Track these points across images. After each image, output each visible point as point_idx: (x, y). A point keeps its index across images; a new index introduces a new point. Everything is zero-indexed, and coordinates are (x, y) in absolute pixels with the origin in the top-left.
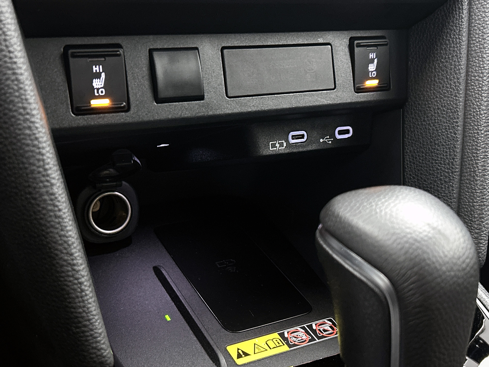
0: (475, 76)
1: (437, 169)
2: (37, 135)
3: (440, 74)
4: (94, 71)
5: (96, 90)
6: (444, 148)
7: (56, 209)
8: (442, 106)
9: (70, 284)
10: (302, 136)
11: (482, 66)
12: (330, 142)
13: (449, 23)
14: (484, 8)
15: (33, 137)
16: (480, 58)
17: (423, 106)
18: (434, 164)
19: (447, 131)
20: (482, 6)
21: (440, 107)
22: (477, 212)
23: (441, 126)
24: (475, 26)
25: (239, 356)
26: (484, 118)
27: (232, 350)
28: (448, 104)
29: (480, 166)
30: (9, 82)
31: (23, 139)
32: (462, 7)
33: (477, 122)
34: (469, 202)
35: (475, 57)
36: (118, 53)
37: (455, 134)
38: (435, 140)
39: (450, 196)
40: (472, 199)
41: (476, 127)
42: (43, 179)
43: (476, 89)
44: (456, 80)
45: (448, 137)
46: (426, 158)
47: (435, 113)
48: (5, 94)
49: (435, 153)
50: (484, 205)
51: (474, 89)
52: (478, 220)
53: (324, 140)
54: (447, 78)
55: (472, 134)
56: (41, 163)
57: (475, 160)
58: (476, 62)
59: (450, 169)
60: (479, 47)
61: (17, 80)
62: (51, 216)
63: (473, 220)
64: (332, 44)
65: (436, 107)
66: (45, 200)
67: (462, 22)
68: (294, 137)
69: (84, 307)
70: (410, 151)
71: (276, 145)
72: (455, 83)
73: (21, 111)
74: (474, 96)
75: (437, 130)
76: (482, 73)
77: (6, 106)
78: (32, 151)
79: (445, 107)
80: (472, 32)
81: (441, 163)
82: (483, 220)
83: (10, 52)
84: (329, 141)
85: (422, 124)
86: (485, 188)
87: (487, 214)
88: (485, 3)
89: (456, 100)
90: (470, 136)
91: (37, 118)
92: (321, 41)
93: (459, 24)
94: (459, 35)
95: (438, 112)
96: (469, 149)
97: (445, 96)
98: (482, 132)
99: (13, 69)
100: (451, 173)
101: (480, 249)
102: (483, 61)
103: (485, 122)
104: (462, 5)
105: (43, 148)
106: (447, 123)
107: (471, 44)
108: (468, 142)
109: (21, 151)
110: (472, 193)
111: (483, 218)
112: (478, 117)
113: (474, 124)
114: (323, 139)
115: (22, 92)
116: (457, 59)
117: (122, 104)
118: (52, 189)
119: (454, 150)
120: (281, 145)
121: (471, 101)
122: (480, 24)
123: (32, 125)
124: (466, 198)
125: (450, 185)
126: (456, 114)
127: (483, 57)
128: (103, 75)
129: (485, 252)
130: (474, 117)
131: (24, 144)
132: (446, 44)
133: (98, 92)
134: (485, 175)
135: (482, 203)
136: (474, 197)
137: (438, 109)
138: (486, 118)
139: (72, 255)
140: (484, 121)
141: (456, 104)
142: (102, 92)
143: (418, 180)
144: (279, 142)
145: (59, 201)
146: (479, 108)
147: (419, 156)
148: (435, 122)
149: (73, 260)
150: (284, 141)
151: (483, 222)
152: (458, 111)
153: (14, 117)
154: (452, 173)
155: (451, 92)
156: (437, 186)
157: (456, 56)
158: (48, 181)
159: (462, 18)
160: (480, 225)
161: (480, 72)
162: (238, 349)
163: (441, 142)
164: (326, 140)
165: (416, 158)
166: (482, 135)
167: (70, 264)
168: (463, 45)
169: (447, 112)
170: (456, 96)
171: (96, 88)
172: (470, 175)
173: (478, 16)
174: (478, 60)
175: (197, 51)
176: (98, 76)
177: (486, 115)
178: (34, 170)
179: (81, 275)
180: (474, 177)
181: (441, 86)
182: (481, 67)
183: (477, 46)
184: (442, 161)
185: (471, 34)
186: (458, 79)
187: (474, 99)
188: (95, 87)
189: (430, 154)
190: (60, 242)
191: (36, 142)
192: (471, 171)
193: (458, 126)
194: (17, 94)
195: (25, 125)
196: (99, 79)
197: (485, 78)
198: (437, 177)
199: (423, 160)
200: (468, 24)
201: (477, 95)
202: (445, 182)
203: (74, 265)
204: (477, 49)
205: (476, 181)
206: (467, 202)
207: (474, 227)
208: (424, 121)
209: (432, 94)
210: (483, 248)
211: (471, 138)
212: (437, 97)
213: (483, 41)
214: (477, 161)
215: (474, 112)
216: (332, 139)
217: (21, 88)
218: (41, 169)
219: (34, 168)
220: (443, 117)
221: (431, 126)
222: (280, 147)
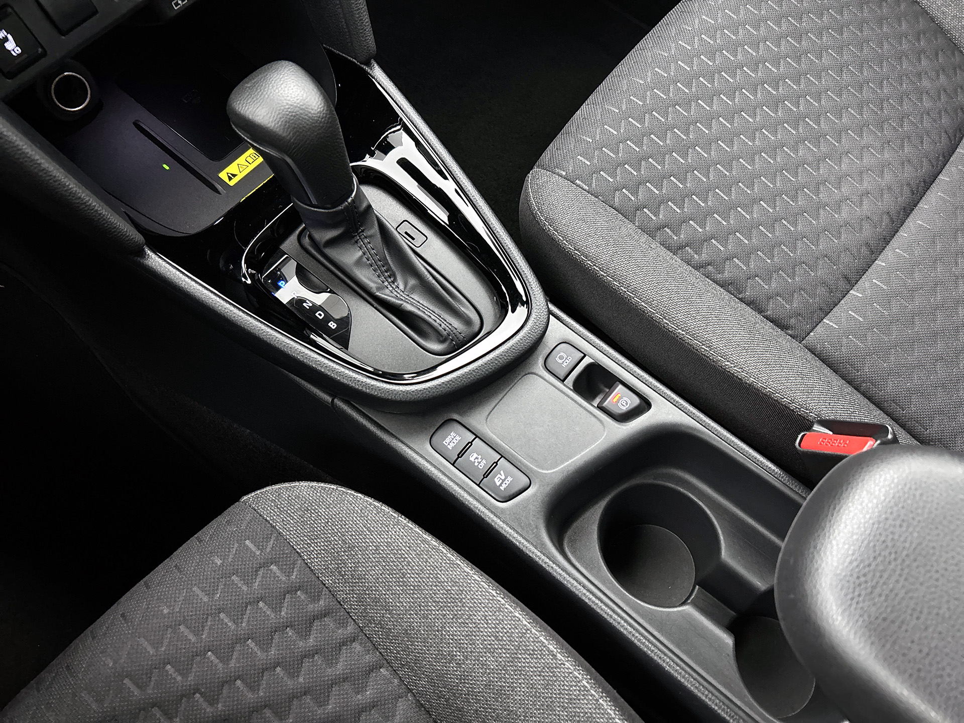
5: (12, 52)
7: (52, 177)
9: (90, 214)
25: (230, 179)
27: (223, 175)
56: (23, 155)
62: (51, 183)
69: (107, 222)
71: (179, 3)
117: (38, 51)
128: (10, 37)
133: (15, 53)
139: (80, 198)
142: (18, 50)
149: (82, 200)
151: (363, 23)
160: (360, 27)
162: (227, 173)
167: (82, 204)
171: (11, 50)
176: (6, 39)
179: (93, 206)
190: (68, 195)
196: (9, 42)
203: (85, 203)
218: (26, 159)
222: (182, 2)
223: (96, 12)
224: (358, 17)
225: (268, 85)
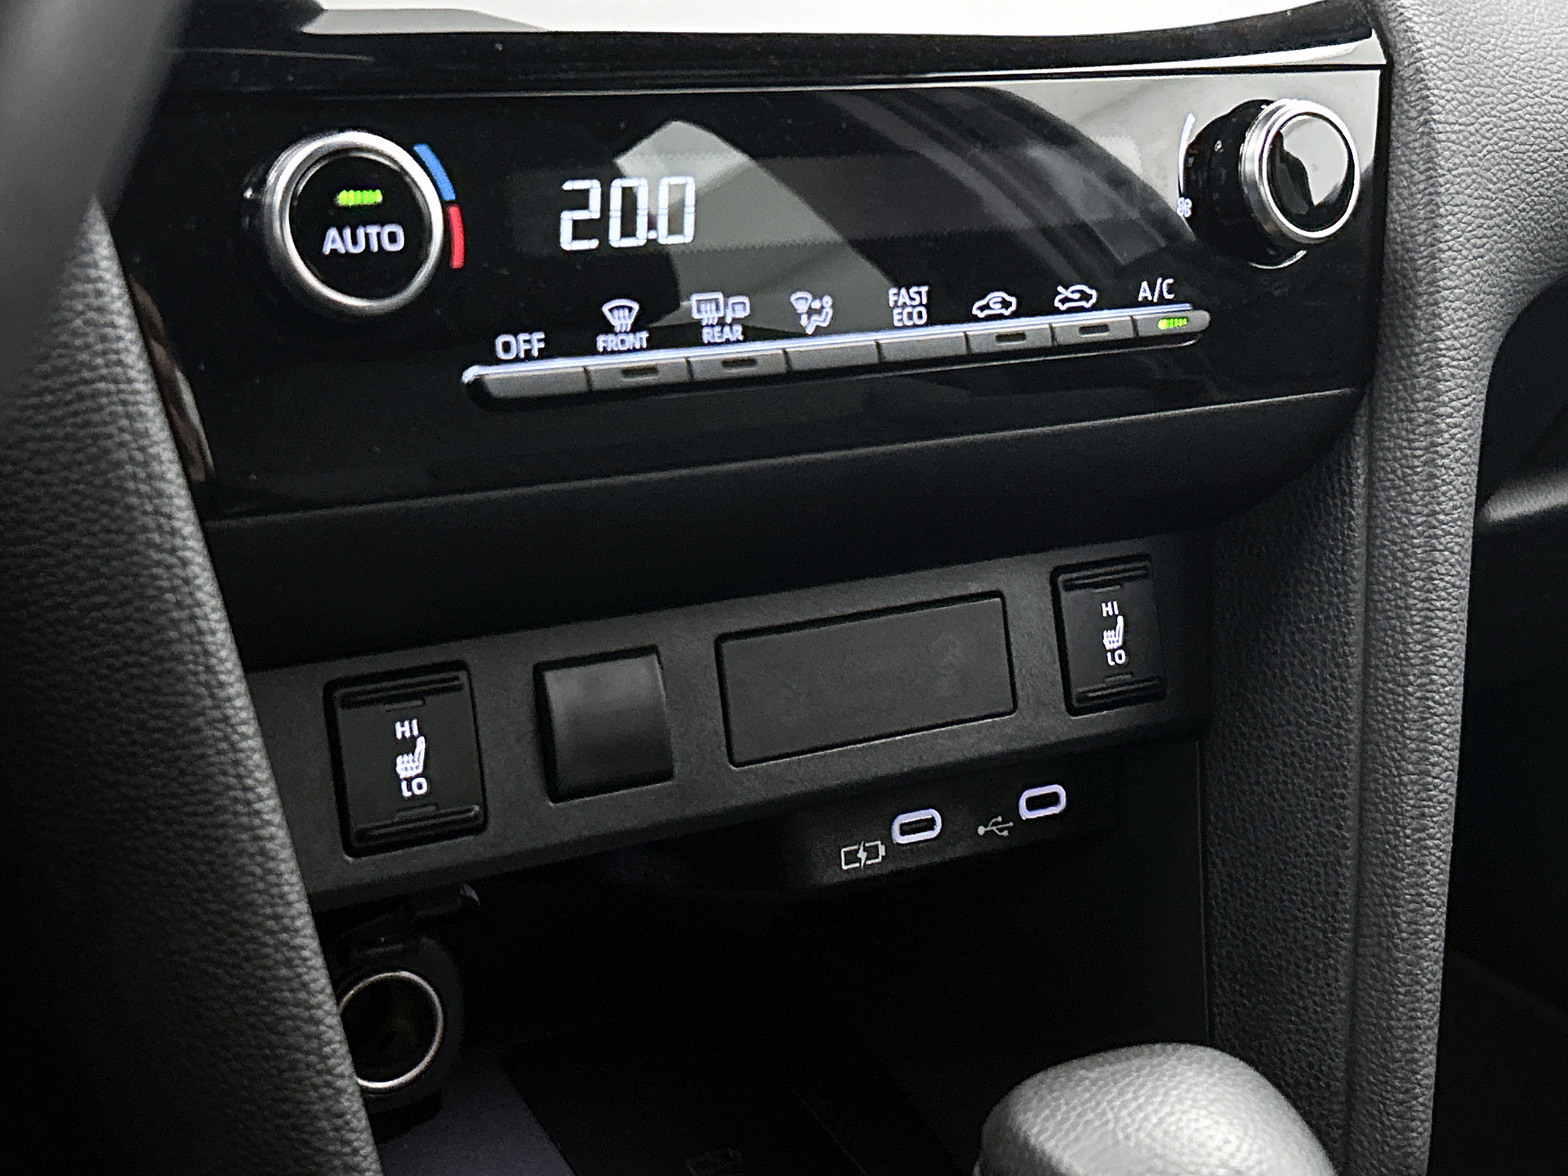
0: (1385, 682)
1: (1296, 918)
2: (306, 978)
3: (1296, 662)
4: (399, 736)
5: (404, 784)
6: (1311, 864)
7: (347, 1149)
8: (1302, 748)
10: (929, 824)
11: (1402, 655)
12: (1005, 833)
13: (1316, 526)
14: (1405, 501)
15: (295, 984)
16: (1398, 633)
17: (1255, 743)
18: (1286, 903)
19: (1317, 818)
20: (1401, 494)
21: (1298, 749)
22: (1399, 1047)
23: (1302, 802)
24: (1384, 546)
26: (1411, 794)
28: (1317, 744)
29: (1405, 922)
30: (245, 860)
31: (274, 989)
32: (1350, 489)
33: (1394, 803)
34: (1378, 1017)
35: (1385, 630)
36: (456, 683)
37: (1339, 827)
38: (1287, 839)
39: (1331, 994)
40: (1384, 1009)
41: (1391, 818)
42: (317, 1080)
43: (1390, 716)
44: (1336, 683)
45: (1319, 834)
46: (1265, 886)
47: (1285, 765)
48: (232, 888)
49: (1286, 875)
50: (1418, 1027)
51: (1382, 713)
52: (1402, 1068)
53: (989, 828)
54: (1315, 675)
55: (1381, 834)
56: (315, 1044)
57: (1391, 905)
58: (1387, 644)
59: (1328, 922)
60: (1393, 603)
61: (263, 852)
63: (1391, 1066)
64: (1006, 593)
65: (1289, 750)
66: (323, 1132)
67: (1350, 528)
68: (906, 830)
70: (1224, 861)
71: (859, 856)
72: (1335, 689)
73: (270, 923)
74: (1384, 734)
75: (1291, 812)
76: (1404, 675)
77: (235, 914)
78: (292, 1017)
79: (1310, 751)
80: (1375, 560)
81: (1305, 905)
82: (1414, 1066)
83: (246, 789)
84: (1001, 830)
85: (1253, 792)
86: (1418, 983)
87: (1425, 1049)
88: (1408, 489)
89: (1340, 736)
90: (1376, 840)
91: (305, 936)
92: (974, 588)
93: (1343, 534)
94: (1343, 564)
95: (1292, 762)
96: (1375, 874)
97: (1310, 723)
98: (1408, 832)
99: (252, 828)
100: (1331, 933)
101: (1409, 1145)
102: (1405, 643)
103: (1413, 806)
104: (1351, 484)
105: (319, 1006)
106: (1317, 796)
107: (1374, 592)
108: (1373, 856)
109: (268, 1019)
110: (1385, 992)
111: (1415, 1061)
112: (1396, 791)
113: (1386, 808)
114: (986, 826)
115: (272, 878)
116: (1340, 626)
117: (470, 810)
118: (338, 1101)
119: (1336, 872)
120: (872, 852)
121: (1377, 745)
122: (1395, 544)
123: (292, 954)
124: (1371, 1005)
125: (1330, 964)
126: (1341, 773)
127: (1404, 632)
128: (421, 744)
129: (1422, 1153)
130: (1385, 790)
131: (276, 1001)
132: (1308, 582)
133: (410, 788)
134: (1416, 947)
135: (1413, 1024)
136: (1391, 1005)
137: (1294, 754)
138: (1416, 794)
140: (1411, 802)
141: (1339, 748)
142: (420, 786)
143: (1244, 941)
144: (867, 845)
145: (353, 1130)
146: (1398, 768)
147: (1246, 876)
148: (1287, 790)
150: (879, 843)
151: (1415, 1073)
152: (1345, 768)
153: (253, 939)
154: (1334, 932)
155: (1326, 712)
156: (1296, 965)
157: (1335, 616)
158: (328, 1085)
159: (1352, 518)
160: (1408, 1080)
161: (1399, 670)
163: (1302, 845)
164: (994, 828)
165: (1239, 881)
166: (1408, 841)
168: (1355, 592)
169: (1317, 767)
170: (1338, 726)
171: (405, 779)
172: (1380, 944)
173: (1391, 520)
174: (1392, 637)
175: (654, 657)
176: (408, 746)
177: (1416, 788)
178: (298, 1061)
180: (1388, 949)
181: (1299, 693)
182: (1400, 659)
183: (1388, 600)
184: (1306, 896)
185: (1372, 565)
186: (1343, 680)
187: (1385, 740)
188: (402, 777)
189: (1276, 875)
191: (302, 995)
192: (1381, 934)
193: (1346, 808)
194: (261, 885)
195: (279, 956)
196: (411, 755)
197: (1410, 689)
198: (1295, 941)
199: (1256, 890)
200: (1365, 535)
201: (1391, 732)
202: (1317, 955)
204: (1388, 607)
205: (1396, 961)
206: (1372, 1017)
207: (1392, 1086)
208: (1258, 783)
209: (1277, 713)
210: (1419, 1143)
211: (1380, 845)
212: (1289, 723)
213: (1404, 589)
214: (1395, 909)
215: (1385, 775)
216: (1011, 824)
217: (270, 871)
218: (312, 1058)
219: (299, 1056)
220: (1307, 779)
221: (1275, 800)
222: (868, 859)
223: (668, 775)
224: (1405, 1052)
225: (1162, 1090)
